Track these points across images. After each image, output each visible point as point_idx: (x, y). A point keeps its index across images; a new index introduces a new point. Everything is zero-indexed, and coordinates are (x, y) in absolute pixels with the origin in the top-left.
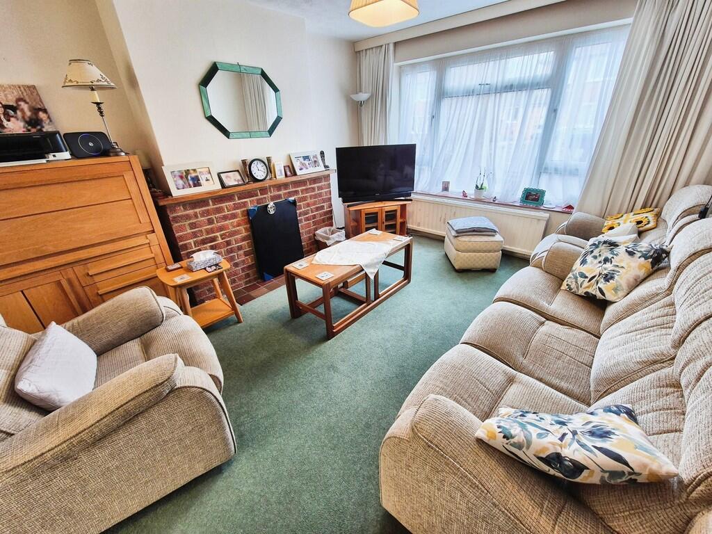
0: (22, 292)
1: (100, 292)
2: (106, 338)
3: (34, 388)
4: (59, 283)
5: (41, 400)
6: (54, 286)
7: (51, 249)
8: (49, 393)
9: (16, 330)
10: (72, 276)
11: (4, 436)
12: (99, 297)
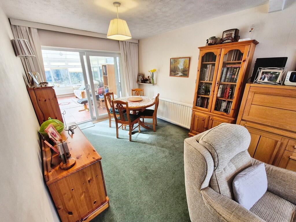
0: (261, 136)
1: (291, 157)
2: (279, 188)
3: (238, 187)
4: (276, 142)
5: (236, 193)
6: (274, 141)
7: (288, 128)
8: (240, 194)
9: (249, 155)
10: (285, 142)
11: (219, 191)
12: (288, 159)
